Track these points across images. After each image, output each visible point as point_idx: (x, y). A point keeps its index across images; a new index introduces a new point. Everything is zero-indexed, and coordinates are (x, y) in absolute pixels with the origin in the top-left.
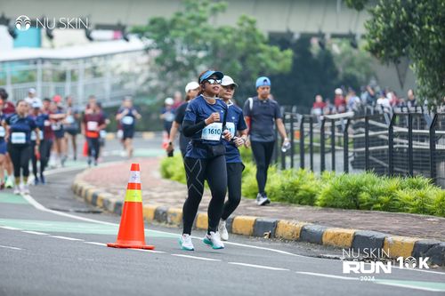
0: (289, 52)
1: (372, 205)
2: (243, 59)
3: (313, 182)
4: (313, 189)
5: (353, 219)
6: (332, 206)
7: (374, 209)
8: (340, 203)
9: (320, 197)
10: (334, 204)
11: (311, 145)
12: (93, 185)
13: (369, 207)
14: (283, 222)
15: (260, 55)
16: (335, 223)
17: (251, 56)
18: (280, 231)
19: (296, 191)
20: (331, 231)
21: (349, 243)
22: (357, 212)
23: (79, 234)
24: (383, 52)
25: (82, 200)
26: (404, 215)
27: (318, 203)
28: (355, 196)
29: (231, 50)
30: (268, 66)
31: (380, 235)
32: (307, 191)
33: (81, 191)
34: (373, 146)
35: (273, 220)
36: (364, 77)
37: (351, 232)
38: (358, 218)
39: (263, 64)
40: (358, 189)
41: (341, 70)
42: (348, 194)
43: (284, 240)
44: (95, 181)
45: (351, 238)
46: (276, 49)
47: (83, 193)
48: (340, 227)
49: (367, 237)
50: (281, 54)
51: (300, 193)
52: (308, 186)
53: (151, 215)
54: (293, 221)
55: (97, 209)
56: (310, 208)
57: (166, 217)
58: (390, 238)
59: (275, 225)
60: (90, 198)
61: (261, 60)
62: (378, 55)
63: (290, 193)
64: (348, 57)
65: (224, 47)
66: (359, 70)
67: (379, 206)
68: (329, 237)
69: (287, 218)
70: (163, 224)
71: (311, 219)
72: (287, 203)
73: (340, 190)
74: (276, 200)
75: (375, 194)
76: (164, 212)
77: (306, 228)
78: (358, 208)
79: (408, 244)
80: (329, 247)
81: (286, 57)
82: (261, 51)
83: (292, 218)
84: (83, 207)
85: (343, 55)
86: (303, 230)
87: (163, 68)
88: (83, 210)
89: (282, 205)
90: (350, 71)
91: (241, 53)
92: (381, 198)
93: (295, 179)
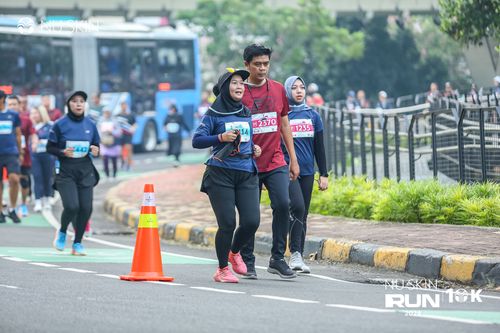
0: (360, 35)
1: (434, 217)
2: (308, 44)
3: (370, 193)
4: (370, 200)
5: (411, 235)
6: (390, 220)
7: (437, 222)
8: (399, 216)
9: (376, 210)
10: (392, 217)
11: (373, 147)
12: (125, 201)
13: (431, 220)
14: (330, 241)
15: (326, 40)
16: (390, 241)
17: (316, 40)
18: (327, 252)
19: (350, 203)
20: (384, 250)
21: (402, 264)
22: (417, 226)
23: (95, 264)
24: (461, 33)
25: (113, 219)
26: (470, 228)
27: (374, 216)
28: (416, 207)
29: (293, 34)
30: (335, 51)
31: (437, 254)
32: (362, 202)
33: (111, 209)
34: (442, 146)
35: (319, 239)
36: (451, 59)
37: (405, 251)
38: (416, 234)
39: (330, 50)
40: (418, 199)
41: (423, 52)
42: (408, 206)
43: (332, 262)
44: (129, 196)
45: (405, 258)
46: (344, 31)
47: (114, 212)
48: (394, 245)
49: (423, 257)
50: (350, 37)
51: (355, 205)
52: (364, 197)
53: (186, 236)
54: (342, 240)
55: (127, 229)
56: (366, 222)
57: (202, 237)
58: (448, 257)
59: (322, 245)
60: (121, 217)
61: (327, 45)
62: (456, 37)
63: (345, 205)
64: (431, 36)
65: (285, 31)
66: (445, 51)
67: (442, 218)
68: (381, 257)
69: (336, 236)
70: (199, 246)
71: (362, 236)
72: (340, 217)
73: (399, 201)
74: (329, 214)
75: (437, 205)
76: (200, 233)
77: (356, 247)
78: (420, 221)
79: (468, 264)
80: (381, 269)
81: (356, 40)
82: (327, 35)
83: (341, 236)
84: (111, 228)
85: (426, 34)
86: (353, 250)
87: (216, 59)
88: (111, 231)
89: (334, 220)
90: (435, 52)
91: (304, 38)
92: (445, 208)
93: (349, 189)
